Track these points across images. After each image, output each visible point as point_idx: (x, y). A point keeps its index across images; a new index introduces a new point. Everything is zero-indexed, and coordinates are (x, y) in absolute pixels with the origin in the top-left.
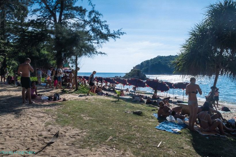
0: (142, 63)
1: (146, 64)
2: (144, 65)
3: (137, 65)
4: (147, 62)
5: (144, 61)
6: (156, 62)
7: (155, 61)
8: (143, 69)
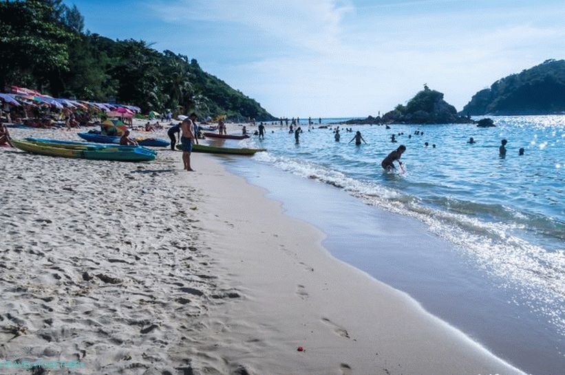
0: (495, 86)
1: (505, 85)
2: (499, 89)
3: (479, 91)
4: (511, 80)
5: (503, 79)
6: (538, 79)
7: (535, 76)
8: (496, 100)
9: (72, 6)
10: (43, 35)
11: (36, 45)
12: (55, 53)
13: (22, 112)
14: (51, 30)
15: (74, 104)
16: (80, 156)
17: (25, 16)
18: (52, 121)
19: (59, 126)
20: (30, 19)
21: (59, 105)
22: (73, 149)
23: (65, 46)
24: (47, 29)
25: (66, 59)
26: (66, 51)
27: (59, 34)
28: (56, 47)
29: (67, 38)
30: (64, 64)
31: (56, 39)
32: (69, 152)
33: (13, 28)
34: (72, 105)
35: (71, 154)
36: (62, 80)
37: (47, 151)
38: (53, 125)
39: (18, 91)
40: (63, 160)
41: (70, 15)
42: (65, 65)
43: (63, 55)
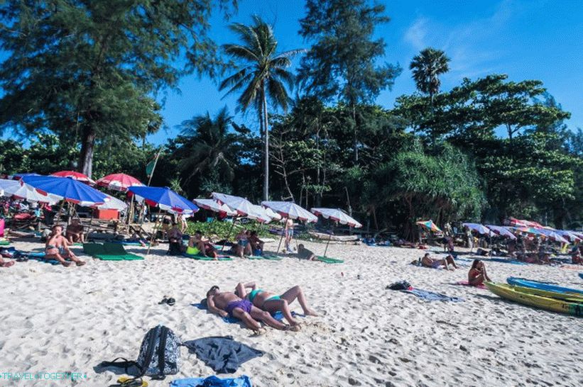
9: (577, 130)
10: (545, 164)
11: (537, 175)
12: (558, 181)
13: (520, 245)
14: (554, 157)
15: (579, 236)
16: (574, 311)
17: (527, 148)
18: (553, 256)
19: (559, 261)
20: (531, 149)
21: (559, 238)
22: (563, 300)
23: (570, 173)
24: (549, 158)
25: (570, 186)
26: (571, 177)
27: (563, 160)
28: (559, 174)
29: (573, 163)
30: (568, 192)
31: (560, 166)
32: (558, 304)
33: (514, 162)
34: (576, 237)
35: (560, 308)
36: (566, 209)
37: (527, 300)
38: (552, 261)
39: (517, 224)
40: (547, 316)
41: (576, 139)
42: (570, 193)
43: (567, 182)
